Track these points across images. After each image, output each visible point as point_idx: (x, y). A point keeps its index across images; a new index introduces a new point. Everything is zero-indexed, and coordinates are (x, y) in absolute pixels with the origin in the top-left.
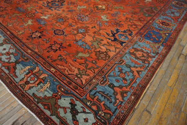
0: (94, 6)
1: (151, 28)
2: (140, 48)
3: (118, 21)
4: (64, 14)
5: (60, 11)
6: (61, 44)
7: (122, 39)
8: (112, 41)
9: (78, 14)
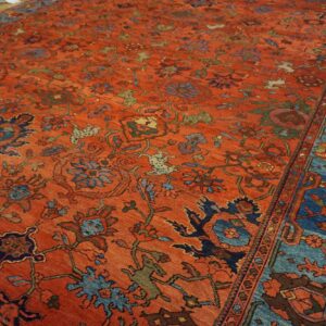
0: (124, 122)
1: (308, 179)
2: (297, 271)
3: (203, 167)
4: (31, 168)
5: (20, 158)
6: (21, 303)
7: (230, 241)
8: (198, 254)
9: (77, 161)
